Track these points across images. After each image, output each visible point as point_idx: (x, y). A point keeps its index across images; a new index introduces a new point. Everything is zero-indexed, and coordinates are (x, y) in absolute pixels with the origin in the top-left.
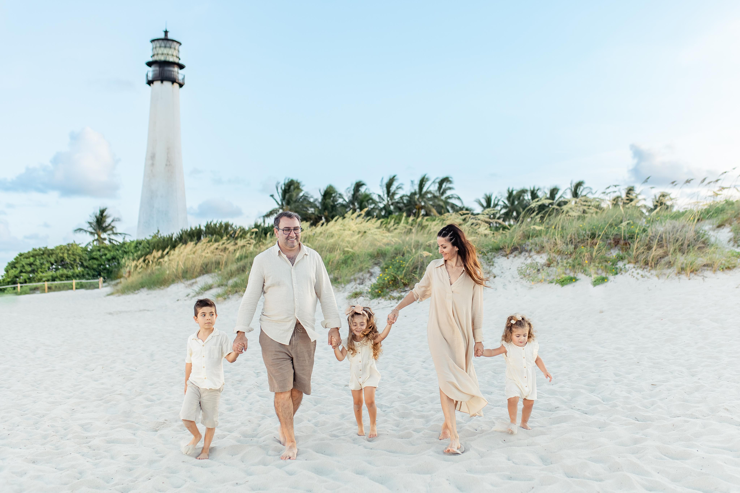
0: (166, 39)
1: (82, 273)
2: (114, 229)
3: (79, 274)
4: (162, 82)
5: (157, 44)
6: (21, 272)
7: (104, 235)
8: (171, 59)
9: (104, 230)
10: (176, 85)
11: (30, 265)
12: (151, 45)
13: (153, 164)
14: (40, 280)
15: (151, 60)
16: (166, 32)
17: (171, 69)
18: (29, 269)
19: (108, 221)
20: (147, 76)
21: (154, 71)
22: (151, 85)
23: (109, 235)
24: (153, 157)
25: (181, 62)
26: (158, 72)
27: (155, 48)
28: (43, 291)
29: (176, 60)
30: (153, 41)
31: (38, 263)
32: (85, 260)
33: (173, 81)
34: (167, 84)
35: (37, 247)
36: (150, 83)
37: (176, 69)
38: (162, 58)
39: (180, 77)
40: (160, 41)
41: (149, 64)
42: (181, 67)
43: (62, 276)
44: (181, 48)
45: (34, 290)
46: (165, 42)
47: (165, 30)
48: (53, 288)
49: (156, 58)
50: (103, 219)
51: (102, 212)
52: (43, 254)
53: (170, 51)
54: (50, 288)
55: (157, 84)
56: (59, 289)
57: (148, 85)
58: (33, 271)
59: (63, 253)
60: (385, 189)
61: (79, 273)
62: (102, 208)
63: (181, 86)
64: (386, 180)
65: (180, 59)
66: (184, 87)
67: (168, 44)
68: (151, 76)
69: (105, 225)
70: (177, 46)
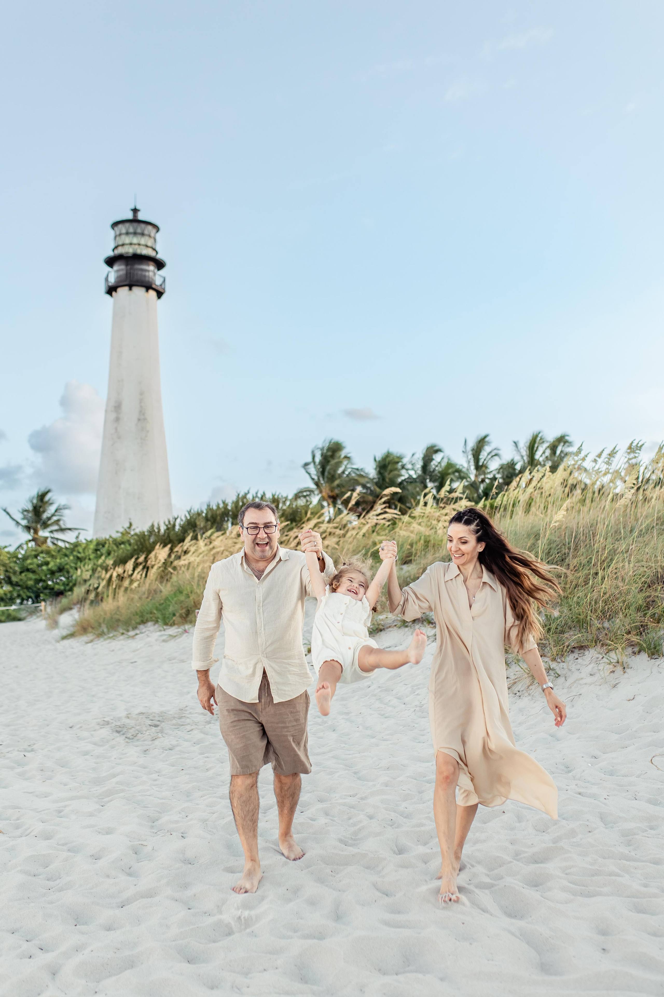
0: (135, 221)
1: (9, 595)
2: (61, 523)
3: (4, 597)
4: (130, 289)
5: (122, 228)
7: (43, 533)
8: (143, 252)
9: (45, 525)
10: (152, 293)
12: (112, 233)
13: (117, 419)
15: (111, 254)
16: (135, 211)
17: (144, 267)
19: (52, 509)
20: (107, 279)
21: (117, 272)
22: (114, 293)
23: (51, 532)
24: (118, 407)
25: (159, 256)
26: (123, 273)
27: (118, 235)
29: (151, 253)
30: (115, 225)
32: (15, 573)
33: (148, 287)
34: (139, 291)
36: (111, 290)
37: (151, 268)
38: (129, 250)
39: (158, 281)
40: (127, 225)
41: (110, 262)
42: (160, 265)
44: (159, 236)
46: (135, 225)
47: (133, 207)
49: (120, 251)
50: (44, 506)
51: (43, 495)
53: (143, 241)
55: (123, 291)
57: (108, 296)
60: (470, 456)
61: (5, 594)
62: (42, 491)
63: (160, 294)
64: (472, 444)
65: (157, 253)
66: (164, 297)
67: (140, 228)
68: (112, 280)
69: (45, 516)
70: (153, 231)
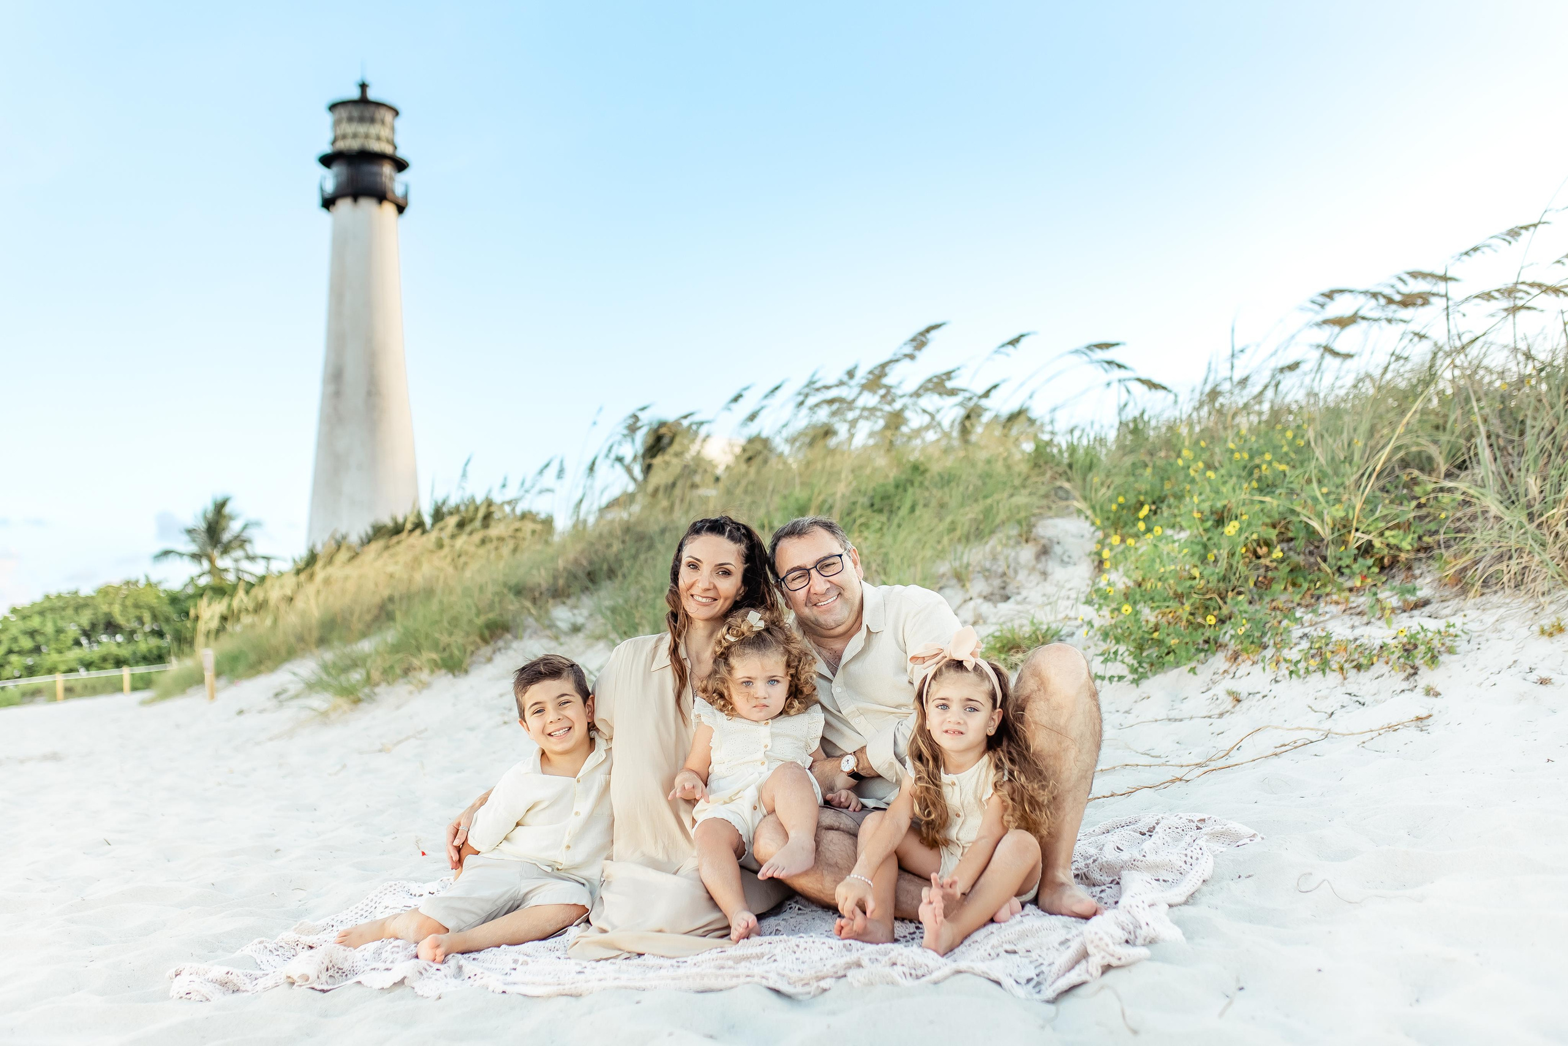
0: (363, 101)
1: (154, 651)
2: (248, 547)
3: (147, 654)
4: (356, 201)
5: (343, 112)
6: (10, 652)
7: (224, 562)
8: (376, 146)
9: (226, 550)
10: (389, 209)
11: (32, 634)
12: (328, 118)
13: (339, 393)
14: (51, 671)
15: (327, 149)
16: (363, 87)
17: (375, 168)
18: (27, 643)
19: (234, 528)
20: (322, 190)
21: (337, 176)
22: (332, 208)
23: (236, 560)
24: (339, 375)
25: (401, 153)
26: (343, 178)
27: (337, 123)
28: (53, 698)
29: (388, 149)
30: (333, 107)
31: (49, 628)
33: (381, 196)
34: (367, 205)
35: (53, 592)
36: (328, 203)
37: (387, 169)
38: (354, 145)
39: (399, 190)
40: (350, 107)
41: (327, 161)
42: (401, 166)
43: (104, 659)
44: (399, 123)
45: (34, 694)
46: (361, 107)
47: (361, 82)
48: (79, 688)
49: (342, 145)
50: (223, 523)
51: (220, 507)
52: (64, 609)
53: (374, 130)
54: (69, 691)
55: (344, 206)
56: (92, 690)
57: (324, 210)
58: (37, 650)
59: (111, 604)
61: (149, 650)
62: (220, 499)
63: (401, 209)
65: (395, 148)
66: (407, 211)
67: (368, 111)
68: (330, 187)
69: (226, 537)
70: (388, 116)
